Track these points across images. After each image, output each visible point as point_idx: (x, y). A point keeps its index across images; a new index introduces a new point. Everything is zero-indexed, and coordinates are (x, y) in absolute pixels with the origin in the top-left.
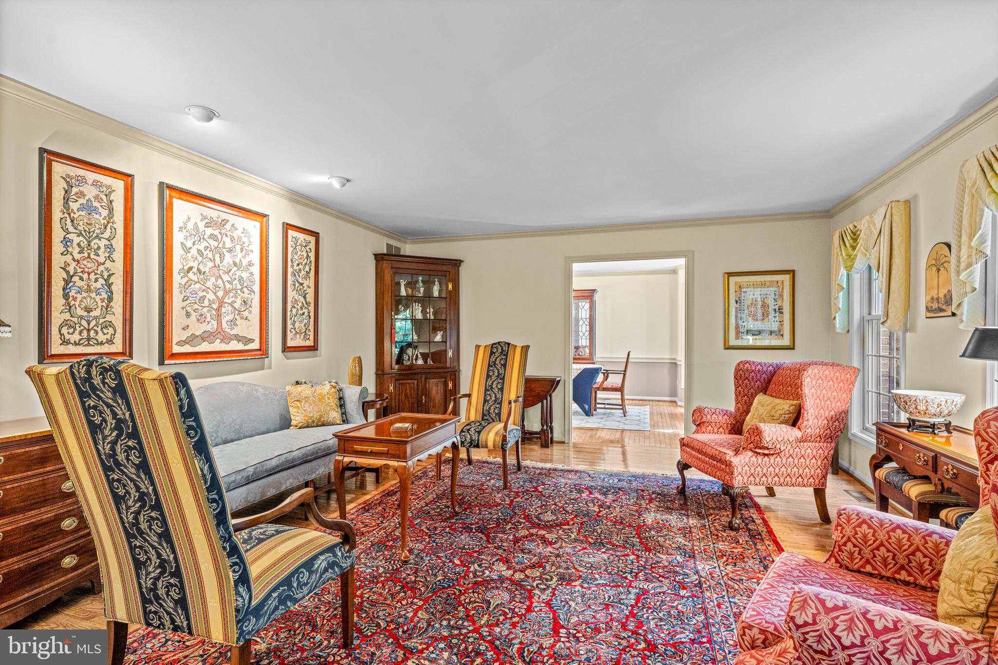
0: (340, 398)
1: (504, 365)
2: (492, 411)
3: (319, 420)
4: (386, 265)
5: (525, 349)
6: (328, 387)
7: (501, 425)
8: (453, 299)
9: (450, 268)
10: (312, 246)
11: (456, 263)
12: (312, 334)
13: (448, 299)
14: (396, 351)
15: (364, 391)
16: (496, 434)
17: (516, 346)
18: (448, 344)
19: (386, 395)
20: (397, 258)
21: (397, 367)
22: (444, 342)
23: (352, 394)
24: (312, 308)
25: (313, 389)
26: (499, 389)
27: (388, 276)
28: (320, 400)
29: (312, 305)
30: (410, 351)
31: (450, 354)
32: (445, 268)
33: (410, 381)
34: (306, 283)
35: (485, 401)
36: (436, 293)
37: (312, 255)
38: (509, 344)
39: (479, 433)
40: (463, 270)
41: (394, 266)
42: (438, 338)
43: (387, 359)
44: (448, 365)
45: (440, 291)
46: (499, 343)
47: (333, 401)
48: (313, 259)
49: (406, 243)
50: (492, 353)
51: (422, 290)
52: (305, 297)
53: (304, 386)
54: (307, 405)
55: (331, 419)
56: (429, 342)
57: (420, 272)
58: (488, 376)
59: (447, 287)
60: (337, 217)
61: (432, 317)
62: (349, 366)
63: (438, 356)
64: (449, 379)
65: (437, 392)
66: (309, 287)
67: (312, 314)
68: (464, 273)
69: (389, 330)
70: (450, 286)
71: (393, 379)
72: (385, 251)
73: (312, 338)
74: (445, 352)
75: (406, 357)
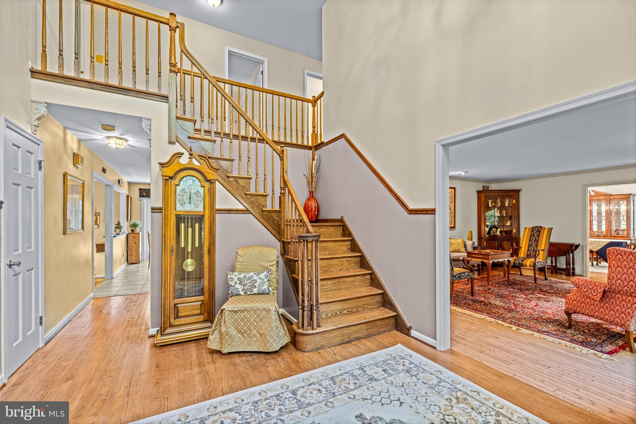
0: (465, 245)
1: (539, 236)
2: (531, 254)
3: (458, 250)
4: (482, 195)
5: (550, 230)
6: (460, 240)
7: (533, 259)
8: (517, 207)
9: (514, 193)
10: (453, 192)
11: (518, 191)
12: (453, 222)
13: (513, 207)
14: (487, 229)
15: (474, 243)
16: (531, 262)
17: (545, 228)
18: (513, 227)
19: (482, 246)
20: (487, 192)
21: (487, 236)
22: (511, 226)
23: (469, 243)
24: (453, 214)
25: (456, 241)
26: (535, 246)
27: (483, 199)
28: (458, 244)
29: (453, 212)
30: (494, 229)
31: (514, 231)
32: (511, 194)
33: (493, 242)
34: (451, 205)
35: (528, 250)
36: (507, 205)
37: (453, 196)
38: (541, 227)
39: (523, 261)
40: (521, 194)
41: (486, 194)
42: (508, 224)
43: (483, 232)
44: (513, 235)
45: (509, 204)
46: (536, 227)
47: (462, 245)
48: (453, 197)
49: (492, 184)
50: (532, 231)
51: (499, 204)
52: (451, 210)
53: (452, 240)
54: (454, 245)
55: (462, 251)
56: (503, 226)
57: (499, 196)
58: (530, 240)
59: (513, 202)
60: (462, 180)
61: (505, 215)
62: (467, 234)
63: (509, 233)
64: (513, 242)
65: (507, 247)
66: (452, 206)
67: (453, 216)
68: (522, 195)
69: (484, 221)
70: (514, 201)
71: (486, 241)
72: (481, 189)
73: (453, 224)
74: (512, 231)
75: (492, 232)
